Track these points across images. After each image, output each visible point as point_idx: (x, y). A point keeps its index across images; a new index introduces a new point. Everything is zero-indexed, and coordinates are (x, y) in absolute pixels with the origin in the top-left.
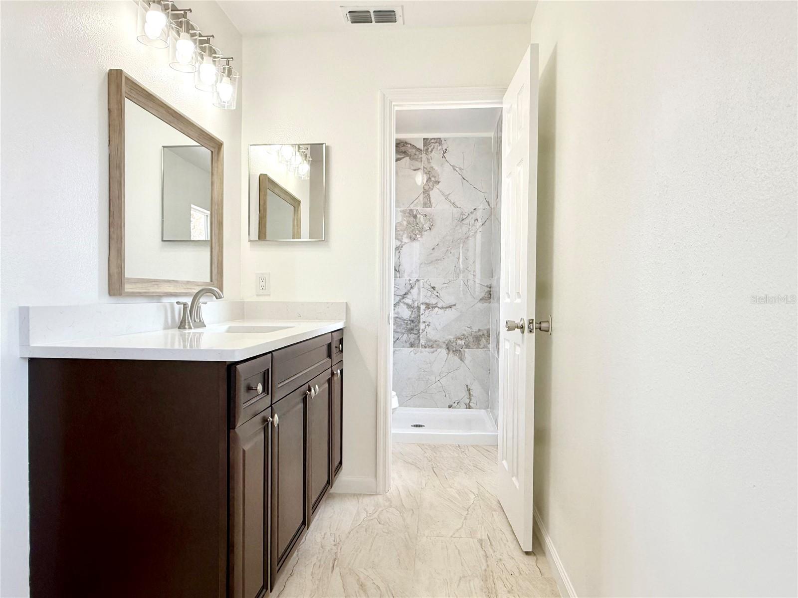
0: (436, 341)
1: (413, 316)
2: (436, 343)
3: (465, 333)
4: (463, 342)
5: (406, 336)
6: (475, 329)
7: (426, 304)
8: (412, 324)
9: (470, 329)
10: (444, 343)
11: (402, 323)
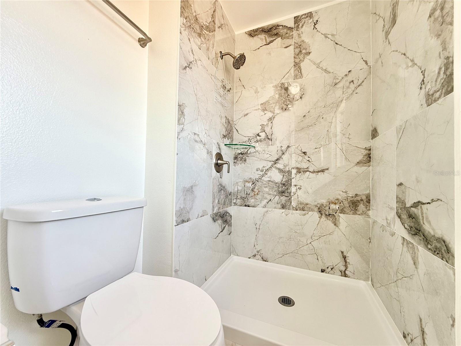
0: (307, 204)
1: (284, 180)
2: (308, 206)
3: (340, 197)
4: (337, 206)
5: (278, 198)
6: (351, 194)
7: (297, 168)
8: (283, 187)
9: (344, 194)
10: (317, 206)
11: (274, 186)
